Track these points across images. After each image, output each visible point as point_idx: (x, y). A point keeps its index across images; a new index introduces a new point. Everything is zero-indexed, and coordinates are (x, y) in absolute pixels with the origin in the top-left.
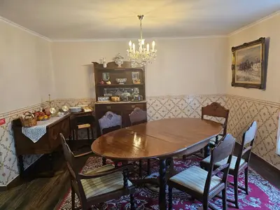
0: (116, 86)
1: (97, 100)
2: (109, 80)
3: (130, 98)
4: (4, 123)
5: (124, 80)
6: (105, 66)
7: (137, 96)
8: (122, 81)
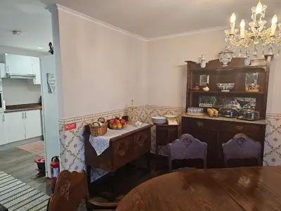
0: (216, 93)
1: (187, 112)
2: (207, 85)
3: (236, 114)
4: (75, 127)
5: (230, 85)
6: (203, 66)
7: (249, 111)
8: (226, 87)
